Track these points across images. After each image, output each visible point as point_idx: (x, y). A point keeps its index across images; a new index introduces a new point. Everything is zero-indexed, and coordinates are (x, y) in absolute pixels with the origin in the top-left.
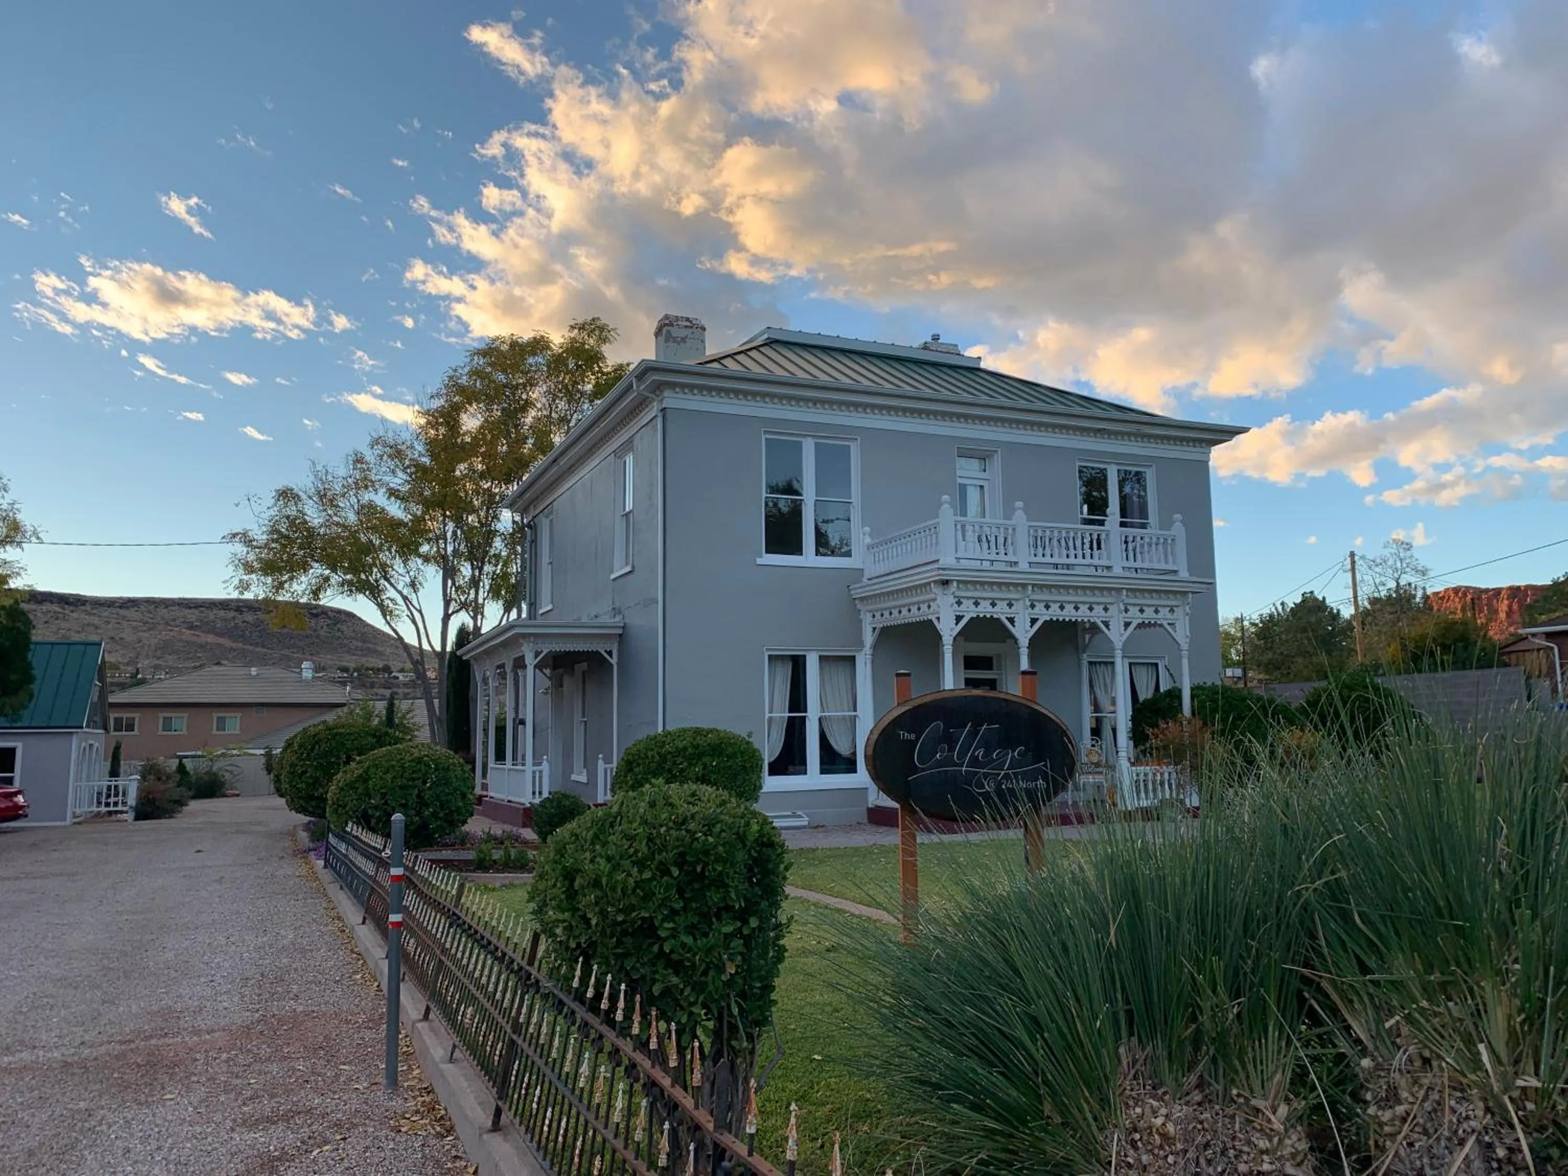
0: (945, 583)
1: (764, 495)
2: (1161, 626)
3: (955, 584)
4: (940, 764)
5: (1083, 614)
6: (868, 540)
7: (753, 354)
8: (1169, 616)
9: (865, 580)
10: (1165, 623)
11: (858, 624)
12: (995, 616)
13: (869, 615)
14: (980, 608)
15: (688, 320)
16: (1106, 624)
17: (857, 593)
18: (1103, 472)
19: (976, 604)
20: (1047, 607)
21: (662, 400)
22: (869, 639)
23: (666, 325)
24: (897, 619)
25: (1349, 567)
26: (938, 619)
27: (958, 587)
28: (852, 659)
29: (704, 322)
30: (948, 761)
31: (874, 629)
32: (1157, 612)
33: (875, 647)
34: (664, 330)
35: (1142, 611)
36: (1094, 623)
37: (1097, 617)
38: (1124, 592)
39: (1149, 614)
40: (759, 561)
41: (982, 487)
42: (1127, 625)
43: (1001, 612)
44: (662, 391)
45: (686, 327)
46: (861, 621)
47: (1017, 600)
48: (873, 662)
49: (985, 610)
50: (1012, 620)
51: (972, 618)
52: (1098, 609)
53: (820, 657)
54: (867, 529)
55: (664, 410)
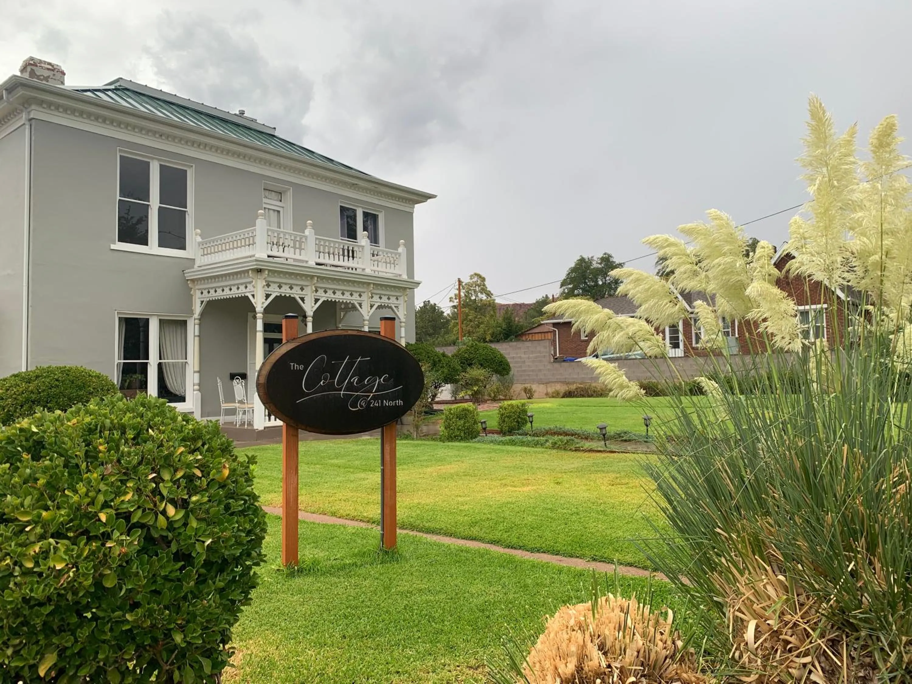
0: (259, 271)
1: (118, 198)
2: (390, 308)
3: (267, 272)
4: (323, 389)
5: (347, 297)
6: (199, 239)
7: (110, 93)
8: (395, 302)
9: (196, 266)
10: (393, 306)
11: (190, 299)
12: (292, 296)
13: (198, 293)
14: (282, 290)
15: (50, 64)
16: (360, 305)
17: (188, 276)
18: (354, 211)
19: (280, 287)
20: (325, 292)
21: (29, 112)
22: (198, 309)
23: (31, 64)
24: (220, 295)
25: (457, 287)
26: (253, 296)
27: (268, 275)
28: (185, 323)
29: (63, 68)
30: (330, 387)
31: (202, 302)
32: (389, 299)
33: (203, 314)
34: (29, 69)
35: (380, 298)
36: (353, 304)
37: (355, 299)
38: (372, 286)
39: (385, 300)
40: (113, 247)
41: (279, 212)
42: (372, 306)
43: (296, 293)
44: (30, 105)
45: (48, 69)
46: (192, 296)
47: (307, 286)
48: (200, 325)
49: (285, 291)
50: (303, 299)
51: (277, 296)
52: (356, 295)
53: (160, 320)
54: (198, 231)
55: (30, 120)
